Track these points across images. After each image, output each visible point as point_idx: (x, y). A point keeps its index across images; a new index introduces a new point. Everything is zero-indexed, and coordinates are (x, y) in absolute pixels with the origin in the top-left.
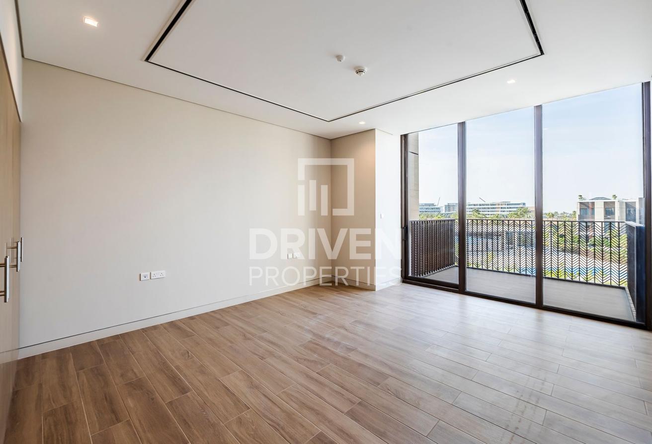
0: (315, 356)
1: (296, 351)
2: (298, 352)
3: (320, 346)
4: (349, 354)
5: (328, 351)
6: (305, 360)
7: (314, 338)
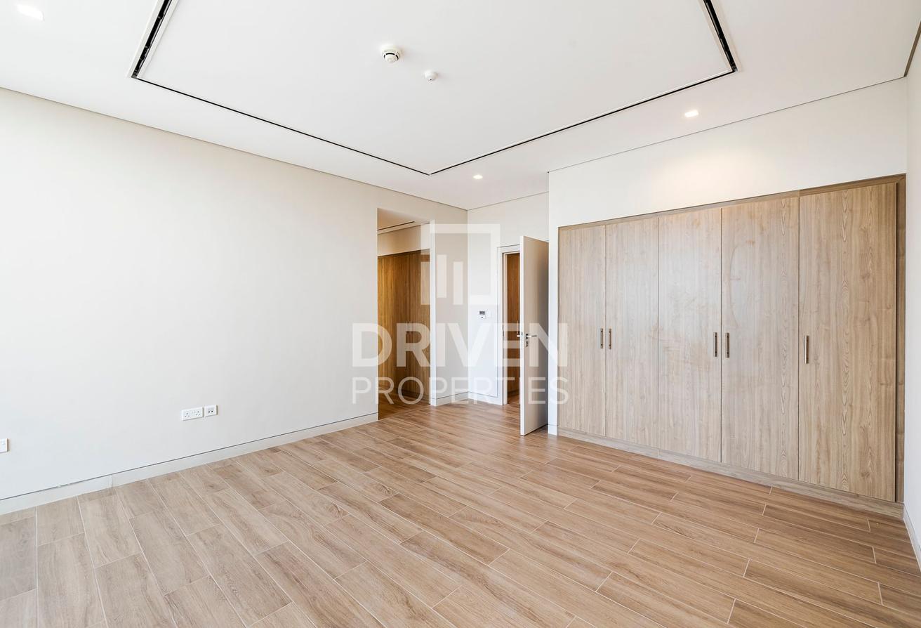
0: (472, 529)
1: (505, 537)
2: (502, 536)
3: (466, 548)
4: (418, 532)
5: (453, 537)
6: (486, 522)
7: (482, 570)
